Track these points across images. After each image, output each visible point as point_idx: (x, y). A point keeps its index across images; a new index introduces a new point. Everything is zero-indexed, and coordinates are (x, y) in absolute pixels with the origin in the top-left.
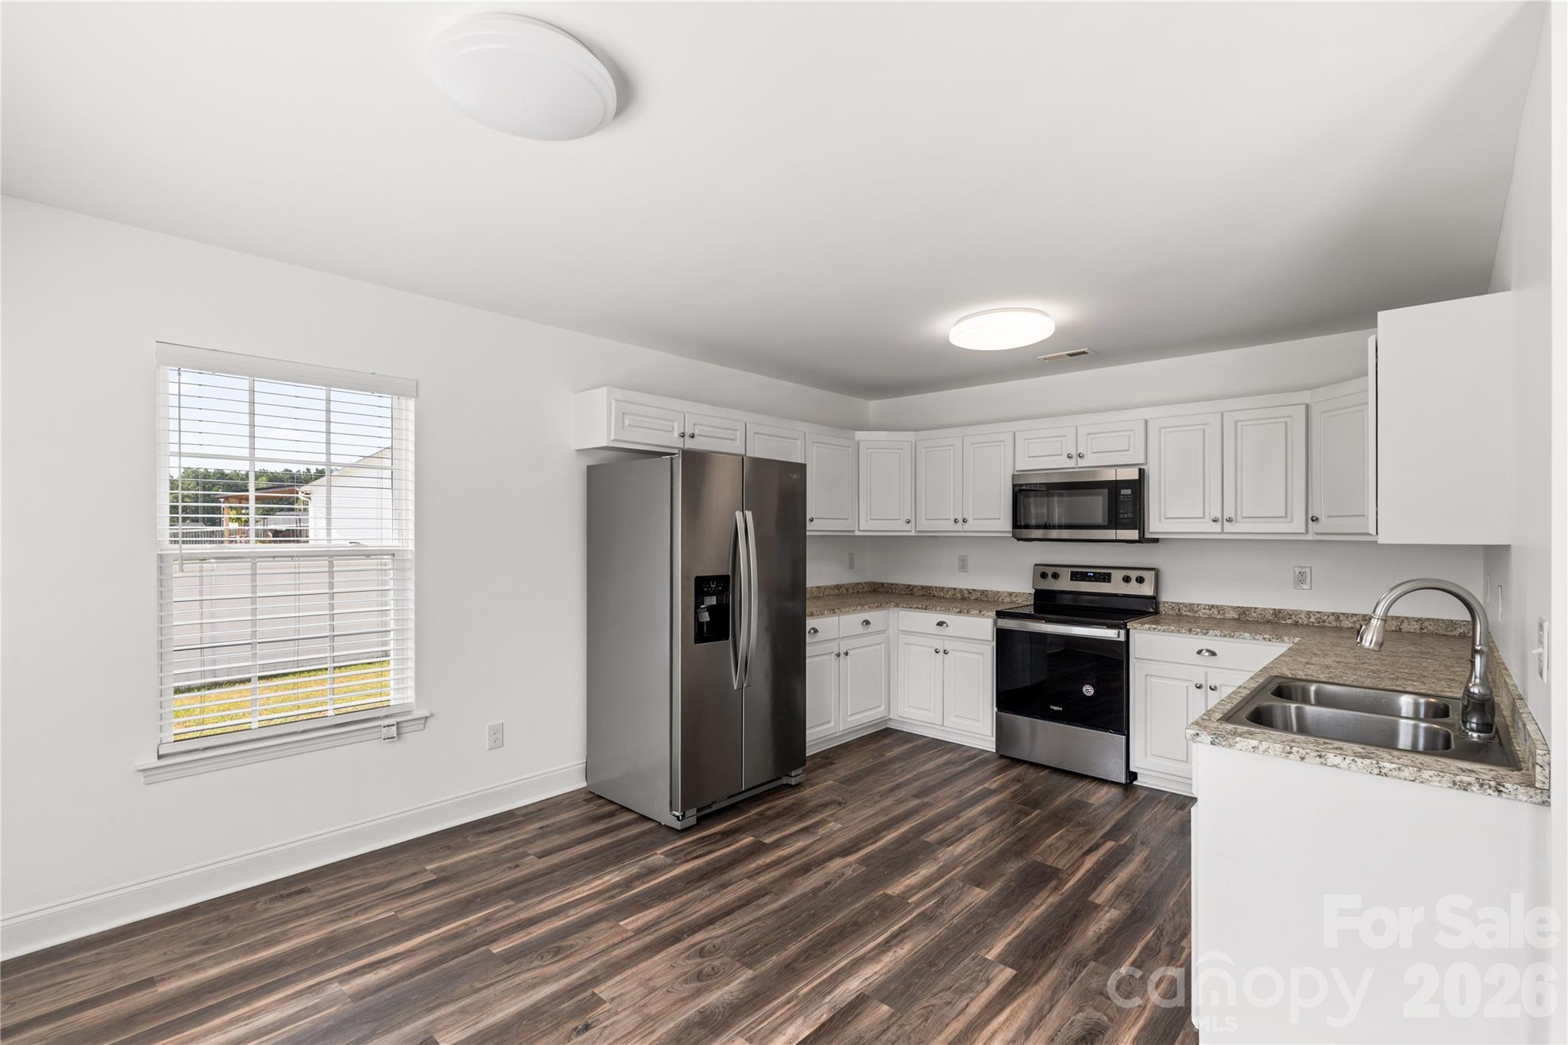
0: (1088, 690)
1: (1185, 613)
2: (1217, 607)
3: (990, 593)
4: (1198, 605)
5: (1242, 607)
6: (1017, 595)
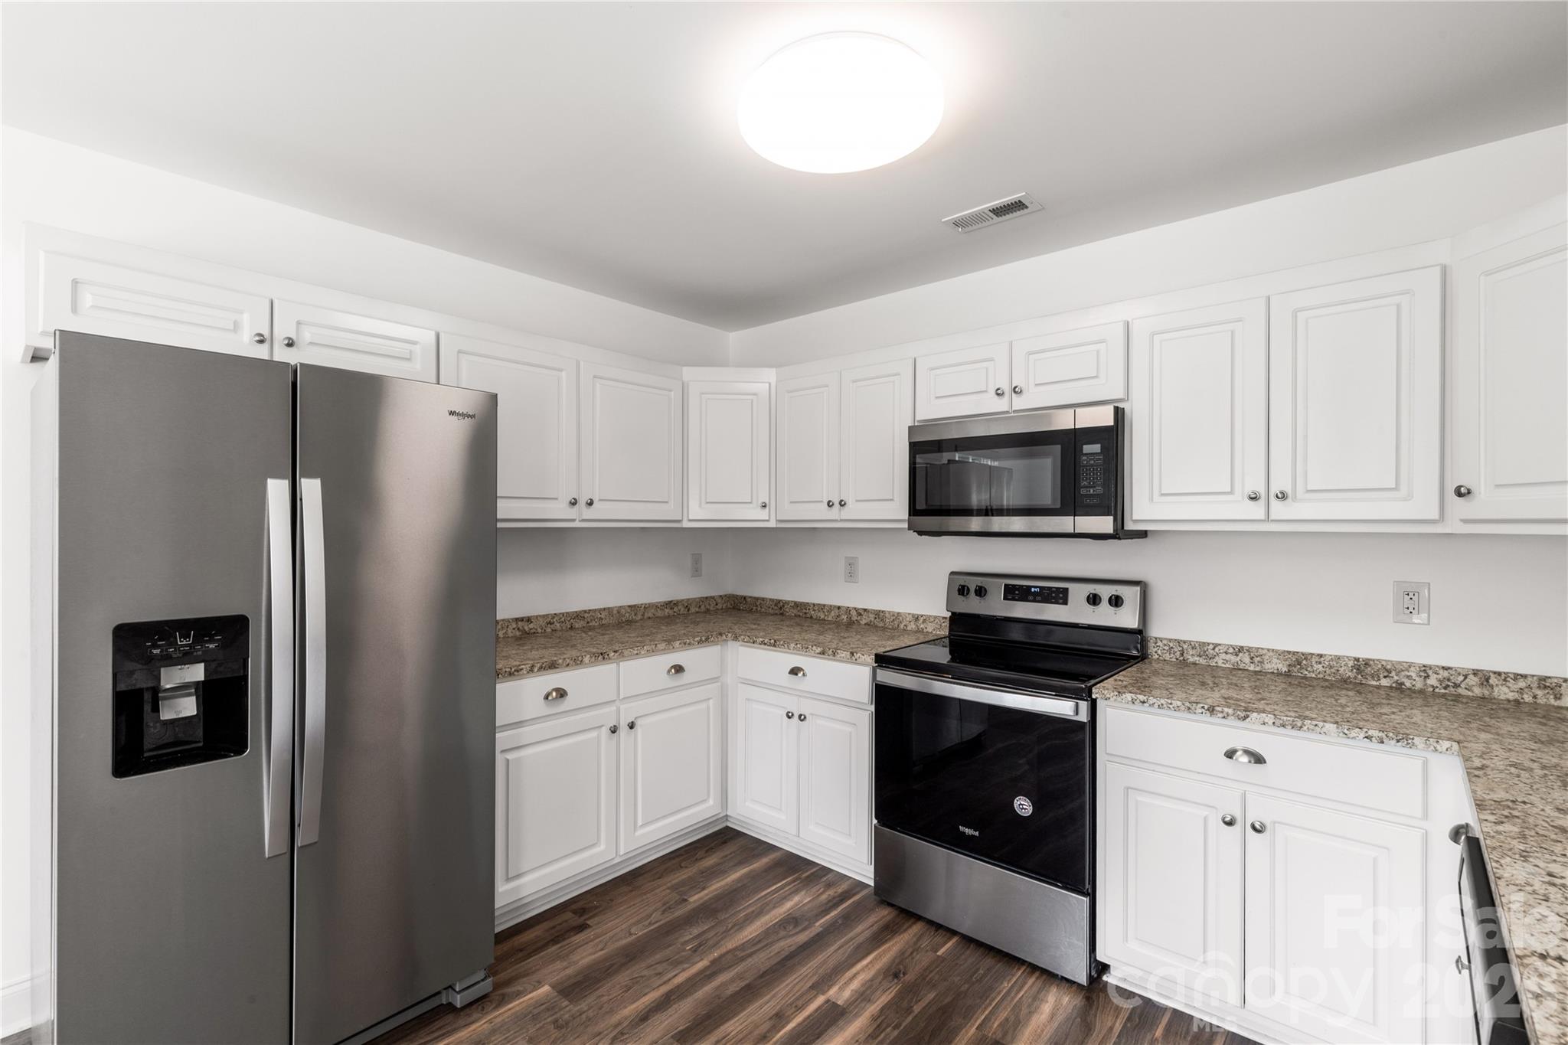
0: (1023, 806)
1: (1191, 659)
2: (1250, 649)
3: (887, 615)
4: (1216, 645)
5: (1294, 653)
6: (926, 619)
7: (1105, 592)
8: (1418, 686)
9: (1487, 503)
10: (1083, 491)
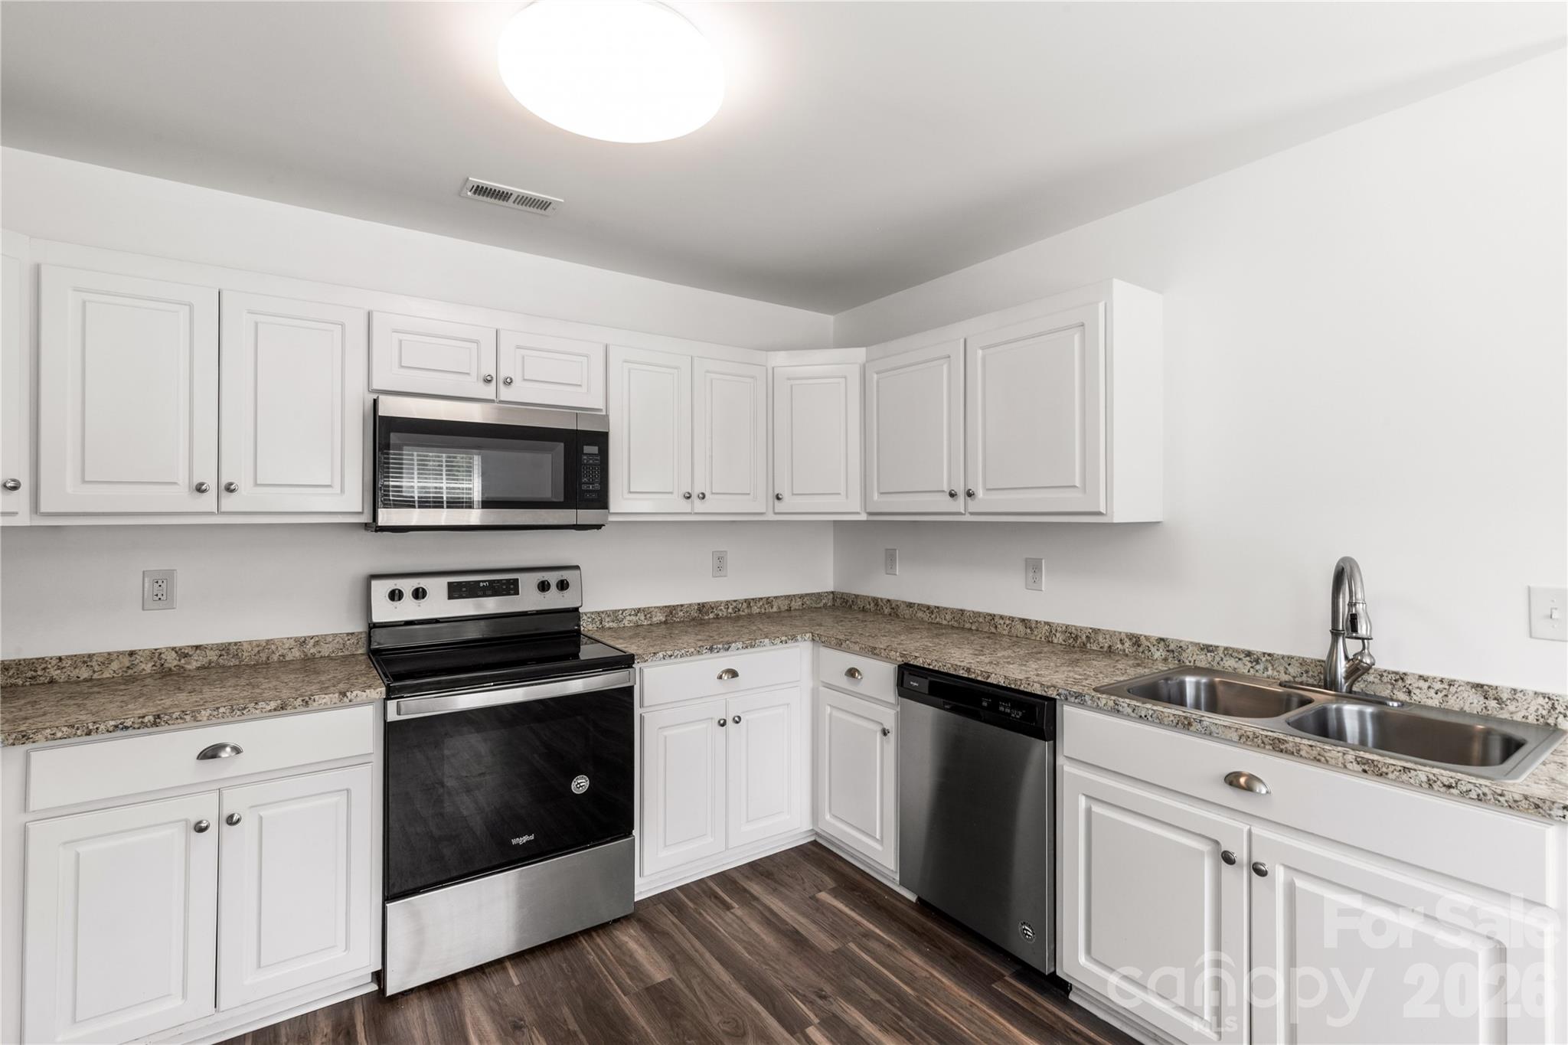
0: (581, 784)
1: (607, 625)
2: (644, 610)
3: (246, 646)
4: (624, 611)
5: (669, 607)
6: (318, 641)
7: (553, 578)
8: (725, 614)
9: (789, 504)
10: (584, 487)
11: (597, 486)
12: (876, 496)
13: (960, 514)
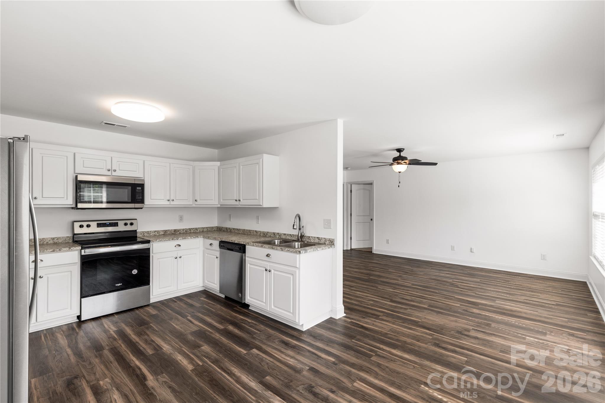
0: (135, 272)
1: (146, 235)
2: (157, 231)
4: (151, 231)
5: (165, 230)
7: (129, 222)
8: (183, 232)
9: (199, 202)
10: (137, 198)
11: (141, 198)
12: (222, 201)
13: (238, 205)
